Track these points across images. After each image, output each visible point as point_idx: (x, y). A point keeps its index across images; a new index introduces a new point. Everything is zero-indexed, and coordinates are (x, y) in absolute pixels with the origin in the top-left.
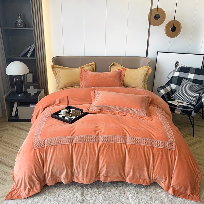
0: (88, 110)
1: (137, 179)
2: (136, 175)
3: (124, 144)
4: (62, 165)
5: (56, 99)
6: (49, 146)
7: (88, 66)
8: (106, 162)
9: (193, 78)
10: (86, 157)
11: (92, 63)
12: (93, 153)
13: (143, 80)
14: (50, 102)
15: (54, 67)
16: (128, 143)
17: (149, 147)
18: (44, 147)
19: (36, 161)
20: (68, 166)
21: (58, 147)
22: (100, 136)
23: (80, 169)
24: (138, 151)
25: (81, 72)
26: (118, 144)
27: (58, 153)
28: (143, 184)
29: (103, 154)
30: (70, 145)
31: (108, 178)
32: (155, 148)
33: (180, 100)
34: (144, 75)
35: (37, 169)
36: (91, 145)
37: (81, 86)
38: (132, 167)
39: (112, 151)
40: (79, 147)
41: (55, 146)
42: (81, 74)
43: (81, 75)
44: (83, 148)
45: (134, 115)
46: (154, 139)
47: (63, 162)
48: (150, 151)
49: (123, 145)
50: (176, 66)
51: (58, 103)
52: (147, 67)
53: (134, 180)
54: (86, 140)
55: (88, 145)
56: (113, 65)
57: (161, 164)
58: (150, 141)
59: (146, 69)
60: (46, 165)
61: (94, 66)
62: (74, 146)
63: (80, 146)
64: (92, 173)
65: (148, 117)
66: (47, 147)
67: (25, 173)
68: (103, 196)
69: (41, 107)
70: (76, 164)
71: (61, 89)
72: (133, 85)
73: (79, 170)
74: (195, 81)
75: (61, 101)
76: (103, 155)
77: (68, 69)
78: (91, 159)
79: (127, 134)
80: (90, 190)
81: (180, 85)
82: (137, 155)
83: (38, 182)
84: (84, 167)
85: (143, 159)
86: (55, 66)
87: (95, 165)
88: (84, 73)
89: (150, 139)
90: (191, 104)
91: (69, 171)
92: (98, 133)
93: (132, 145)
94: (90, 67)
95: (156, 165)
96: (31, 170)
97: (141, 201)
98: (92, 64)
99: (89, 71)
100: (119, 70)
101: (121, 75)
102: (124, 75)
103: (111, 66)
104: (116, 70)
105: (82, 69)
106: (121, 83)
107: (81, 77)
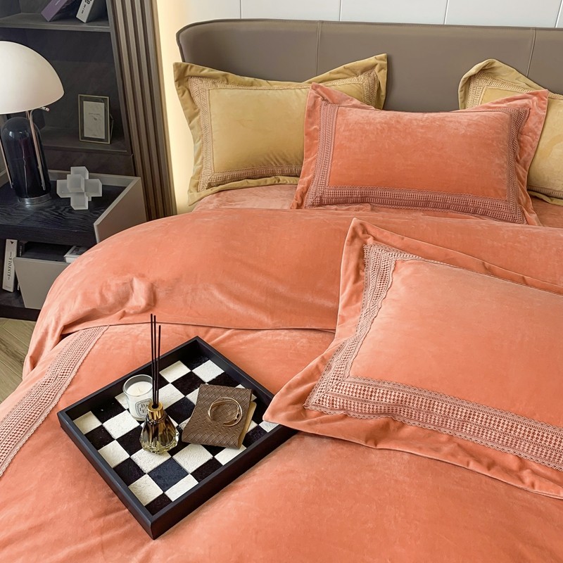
7: (354, 73)
11: (372, 60)
15: (188, 73)
25: (315, 105)
42: (309, 116)
43: (310, 120)
51: (142, 302)
56: (483, 71)
61: (382, 77)
86: (194, 69)
88: (325, 111)
94: (361, 77)
98: (373, 66)
99: (352, 100)
100: (516, 105)
101: (520, 132)
102: (539, 133)
103: (471, 78)
104: (498, 100)
105: (318, 90)
106: (518, 174)
107: (308, 134)
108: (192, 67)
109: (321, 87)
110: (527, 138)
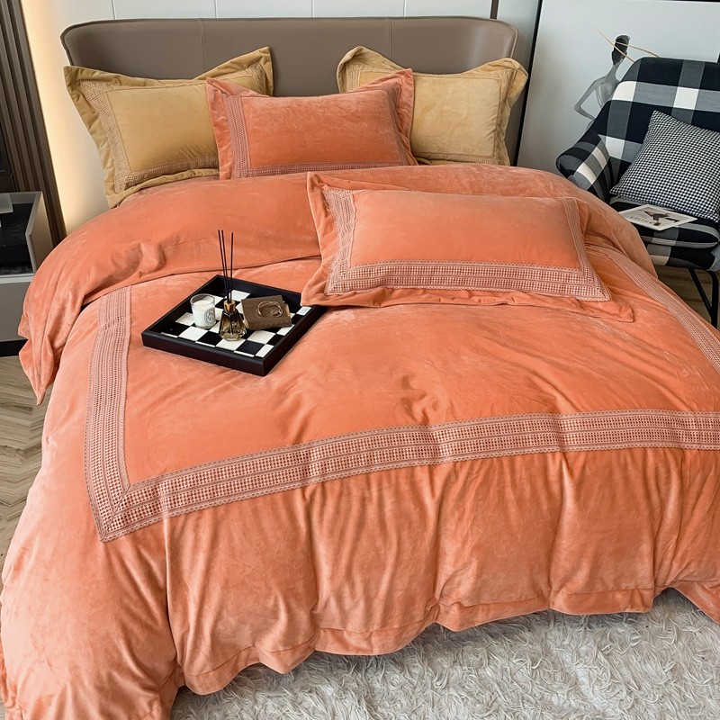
0: (322, 290)
1: (604, 593)
2: (602, 579)
3: (558, 456)
4: (267, 596)
5: (139, 246)
6: (187, 515)
7: (241, 67)
8: (477, 547)
9: (693, 109)
10: (379, 542)
11: (256, 53)
12: (415, 516)
14: (110, 263)
15: (80, 76)
16: (573, 445)
17: (667, 451)
18: (160, 521)
19: (126, 601)
20: (296, 596)
21: (234, 512)
22: (435, 430)
23: (353, 596)
24: (618, 476)
25: (216, 98)
26: (528, 458)
27: (237, 541)
28: (627, 611)
29: (463, 513)
30: (298, 494)
31: (477, 613)
32: (688, 453)
33: (651, 204)
34: (497, 103)
35: (138, 641)
36: (402, 481)
37: (227, 166)
38: (590, 550)
39: (501, 493)
40: (344, 499)
41: (221, 511)
42: (213, 108)
43: (215, 112)
44: (363, 501)
45: (550, 301)
46: (678, 410)
47: (272, 582)
48: (668, 471)
49: (554, 458)
50: (617, 57)
51: (155, 262)
52: (506, 64)
53: (592, 600)
54: (370, 458)
55: (385, 484)
56: (356, 57)
57: (713, 517)
58: (667, 422)
59: (503, 75)
60: (180, 607)
61: (268, 68)
62: (318, 497)
63: (349, 494)
64: (409, 602)
65: (612, 302)
66: (173, 519)
67: (74, 669)
68: (464, 695)
69: (65, 292)
70: (332, 578)
71: (128, 186)
72: (454, 150)
73: (348, 602)
74: (701, 119)
75: (169, 251)
76: (460, 519)
77: (144, 84)
78: (407, 546)
79: (561, 403)
80: (397, 677)
81: (641, 142)
82: (613, 497)
83: (151, 695)
84: (372, 585)
85: (638, 510)
86: (84, 73)
87: (422, 572)
88: (227, 102)
89: (666, 415)
90: (701, 221)
91: (303, 616)
92: (424, 413)
93: (590, 455)
94: (249, 70)
95: (688, 523)
96: (107, 651)
97: (637, 693)
98: (258, 59)
100: (389, 84)
101: (397, 107)
102: (412, 105)
103: (346, 64)
104: (374, 81)
105: (214, 84)
106: (403, 141)
107: (216, 125)
108: (82, 70)
109: (217, 82)
110: (404, 111)
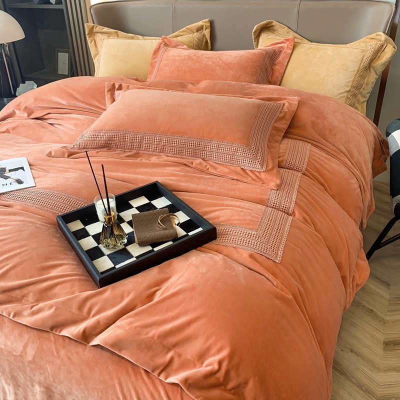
7: (192, 31)
11: (200, 23)
13: (348, 87)
15: (95, 30)
25: (159, 48)
42: (154, 54)
56: (265, 27)
59: (372, 46)
61: (207, 33)
77: (132, 38)
86: (97, 28)
94: (196, 34)
98: (202, 27)
99: (183, 46)
101: (273, 64)
102: (286, 64)
103: (260, 33)
104: (267, 45)
105: (165, 40)
107: (151, 64)
109: (167, 38)
110: (277, 67)
